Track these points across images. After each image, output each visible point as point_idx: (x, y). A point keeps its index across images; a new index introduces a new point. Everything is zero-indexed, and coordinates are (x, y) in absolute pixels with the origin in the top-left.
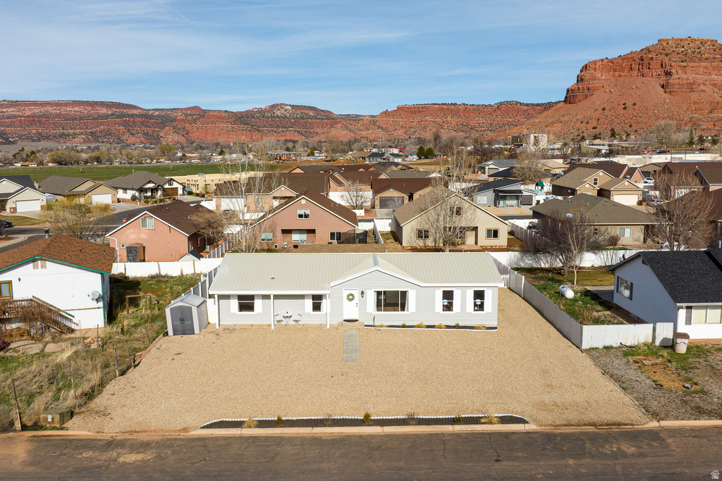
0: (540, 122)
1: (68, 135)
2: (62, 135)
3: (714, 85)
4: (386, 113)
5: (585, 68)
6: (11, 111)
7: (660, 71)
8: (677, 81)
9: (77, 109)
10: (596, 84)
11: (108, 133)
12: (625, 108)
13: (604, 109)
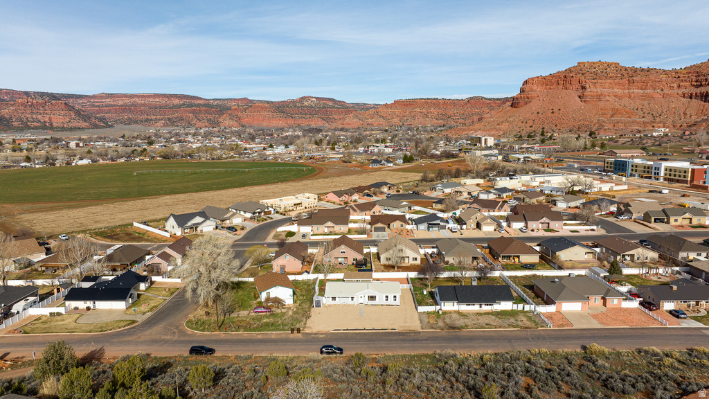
0: (493, 121)
1: (152, 120)
2: (147, 120)
3: (616, 96)
4: (386, 105)
5: (526, 82)
6: (109, 101)
7: (578, 86)
8: (589, 93)
9: (157, 100)
10: (534, 94)
11: (181, 119)
12: (553, 113)
13: (538, 113)
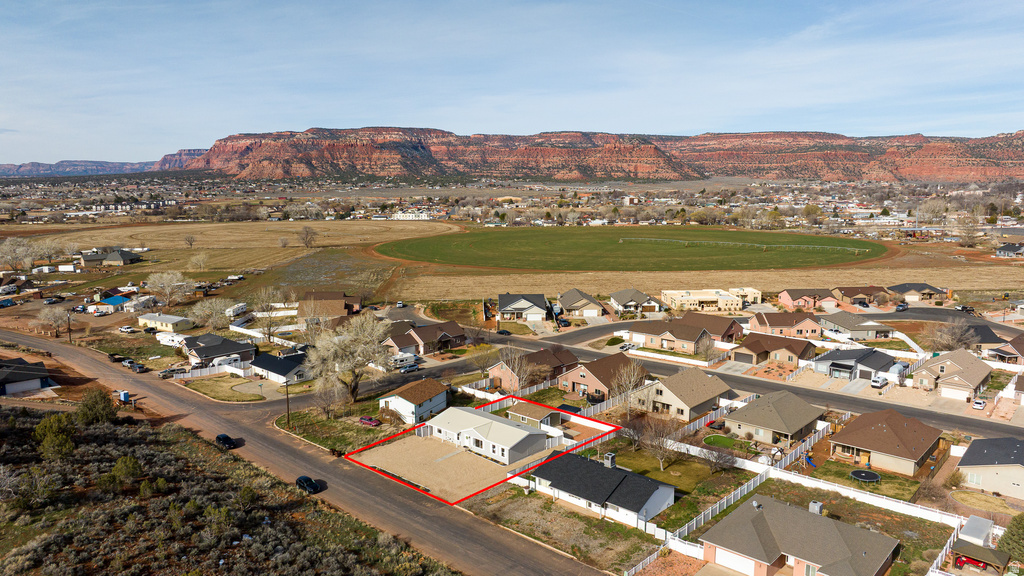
1: (764, 169)
2: (758, 170)
6: (713, 144)
9: (777, 140)
11: (805, 168)
